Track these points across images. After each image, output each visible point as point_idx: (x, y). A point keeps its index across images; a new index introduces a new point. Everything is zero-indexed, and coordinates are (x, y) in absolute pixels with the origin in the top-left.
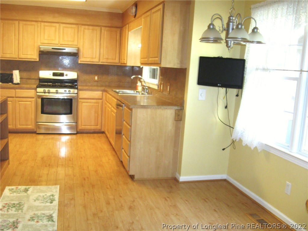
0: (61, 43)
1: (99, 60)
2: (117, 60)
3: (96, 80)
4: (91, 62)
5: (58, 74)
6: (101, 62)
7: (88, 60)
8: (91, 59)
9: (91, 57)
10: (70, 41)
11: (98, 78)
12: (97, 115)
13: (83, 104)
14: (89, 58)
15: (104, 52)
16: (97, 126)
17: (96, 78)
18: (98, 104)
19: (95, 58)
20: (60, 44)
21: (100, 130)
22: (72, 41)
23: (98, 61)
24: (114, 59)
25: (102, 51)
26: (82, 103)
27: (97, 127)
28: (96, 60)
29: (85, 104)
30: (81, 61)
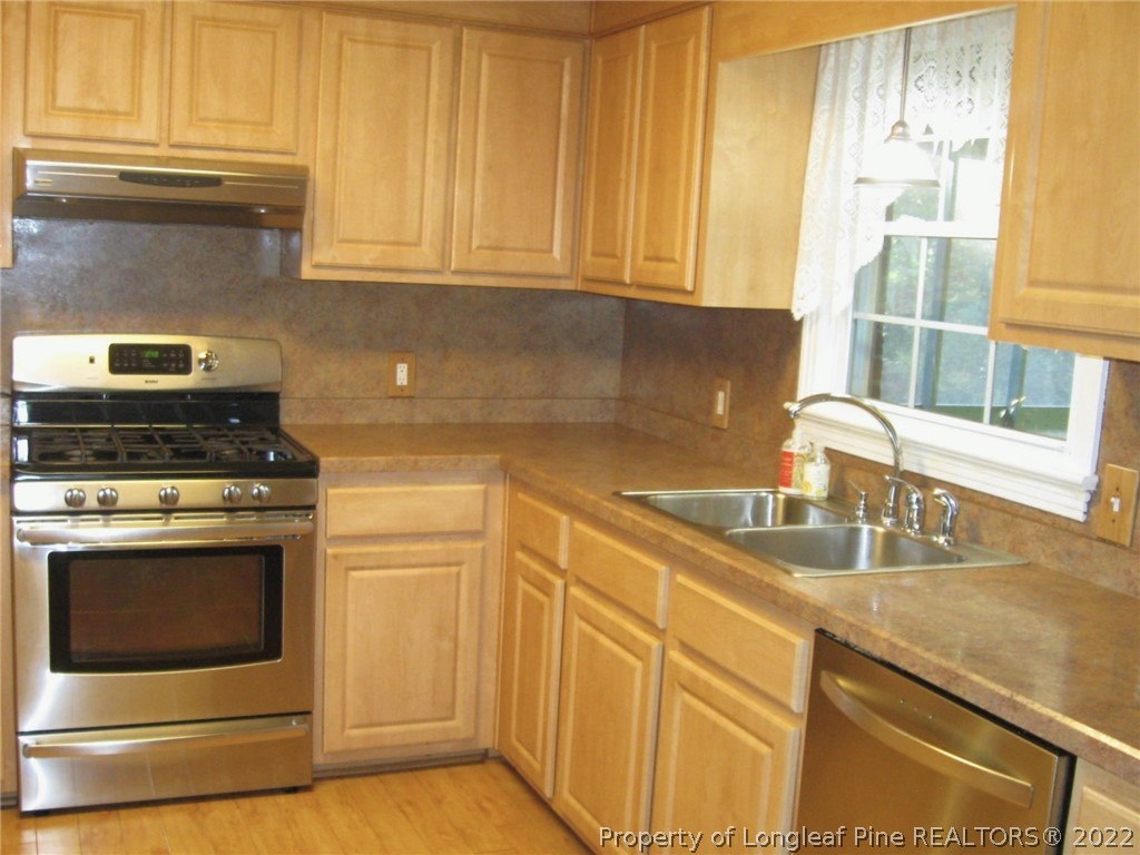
0: (176, 138)
1: (444, 255)
2: (557, 252)
3: (402, 388)
4: (384, 270)
5: (148, 354)
6: (455, 272)
7: (369, 255)
8: (392, 249)
9: (392, 238)
10: (245, 123)
11: (412, 375)
12: (446, 645)
13: (354, 574)
14: (373, 242)
15: (478, 200)
16: (451, 718)
17: (402, 374)
18: (454, 570)
19: (418, 244)
20: (173, 146)
21: (465, 741)
22: (254, 123)
23: (434, 263)
24: (541, 251)
25: (459, 193)
26: (349, 569)
27: (448, 724)
28: (421, 262)
29: (366, 574)
30: (317, 266)
